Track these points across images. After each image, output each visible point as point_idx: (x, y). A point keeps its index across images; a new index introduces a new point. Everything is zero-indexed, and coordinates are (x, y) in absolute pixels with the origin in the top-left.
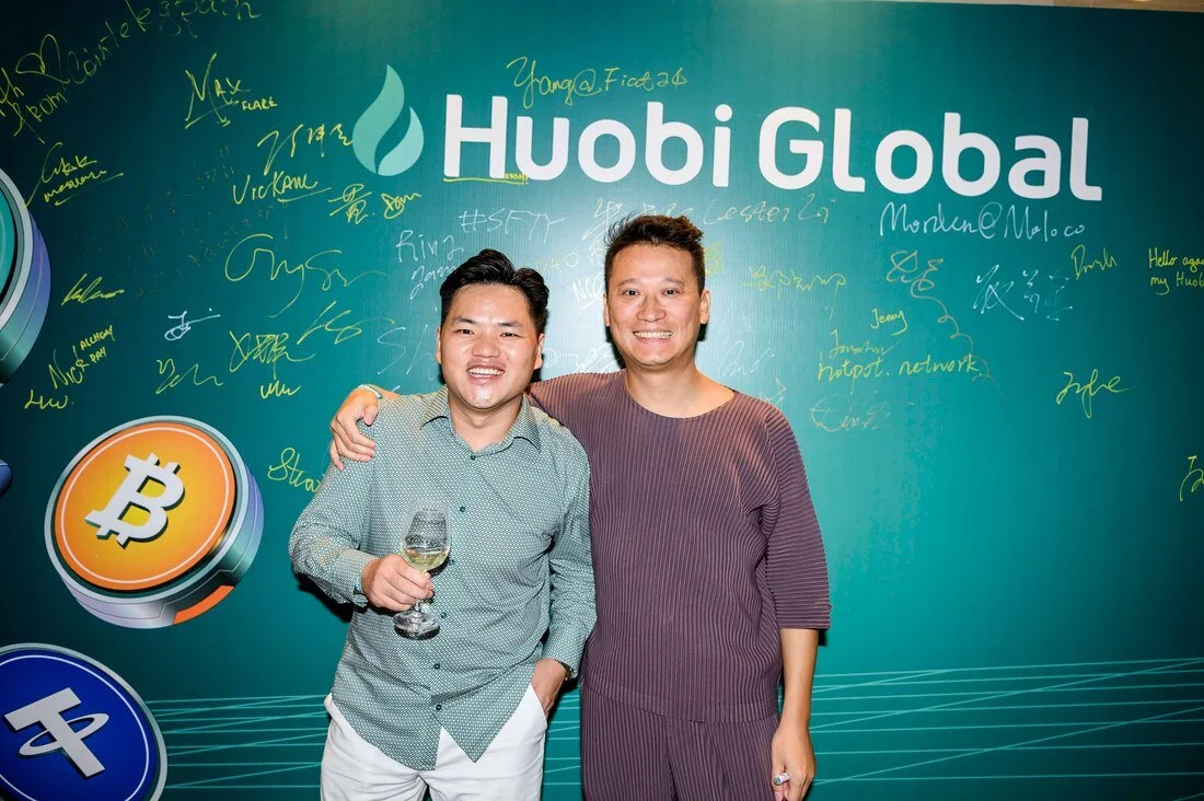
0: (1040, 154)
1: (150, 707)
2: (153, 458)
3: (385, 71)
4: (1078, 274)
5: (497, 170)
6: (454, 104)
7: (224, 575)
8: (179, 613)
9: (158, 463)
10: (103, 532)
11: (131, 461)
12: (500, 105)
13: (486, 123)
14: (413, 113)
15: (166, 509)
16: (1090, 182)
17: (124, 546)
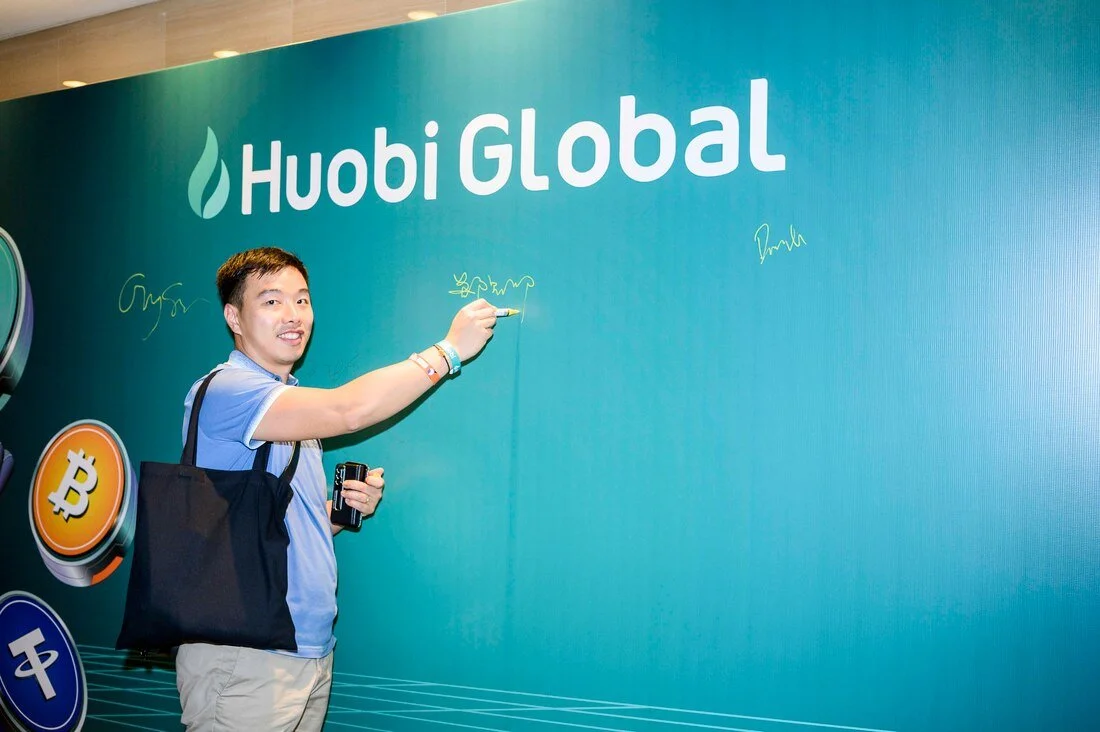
0: (716, 126)
1: (80, 649)
2: (82, 453)
3: (207, 133)
4: (763, 258)
5: (275, 206)
6: (248, 150)
7: (117, 549)
8: (94, 577)
9: (84, 457)
10: (56, 509)
11: (71, 454)
12: (276, 147)
13: (267, 166)
14: (223, 163)
15: (89, 492)
16: (771, 151)
17: (67, 520)
